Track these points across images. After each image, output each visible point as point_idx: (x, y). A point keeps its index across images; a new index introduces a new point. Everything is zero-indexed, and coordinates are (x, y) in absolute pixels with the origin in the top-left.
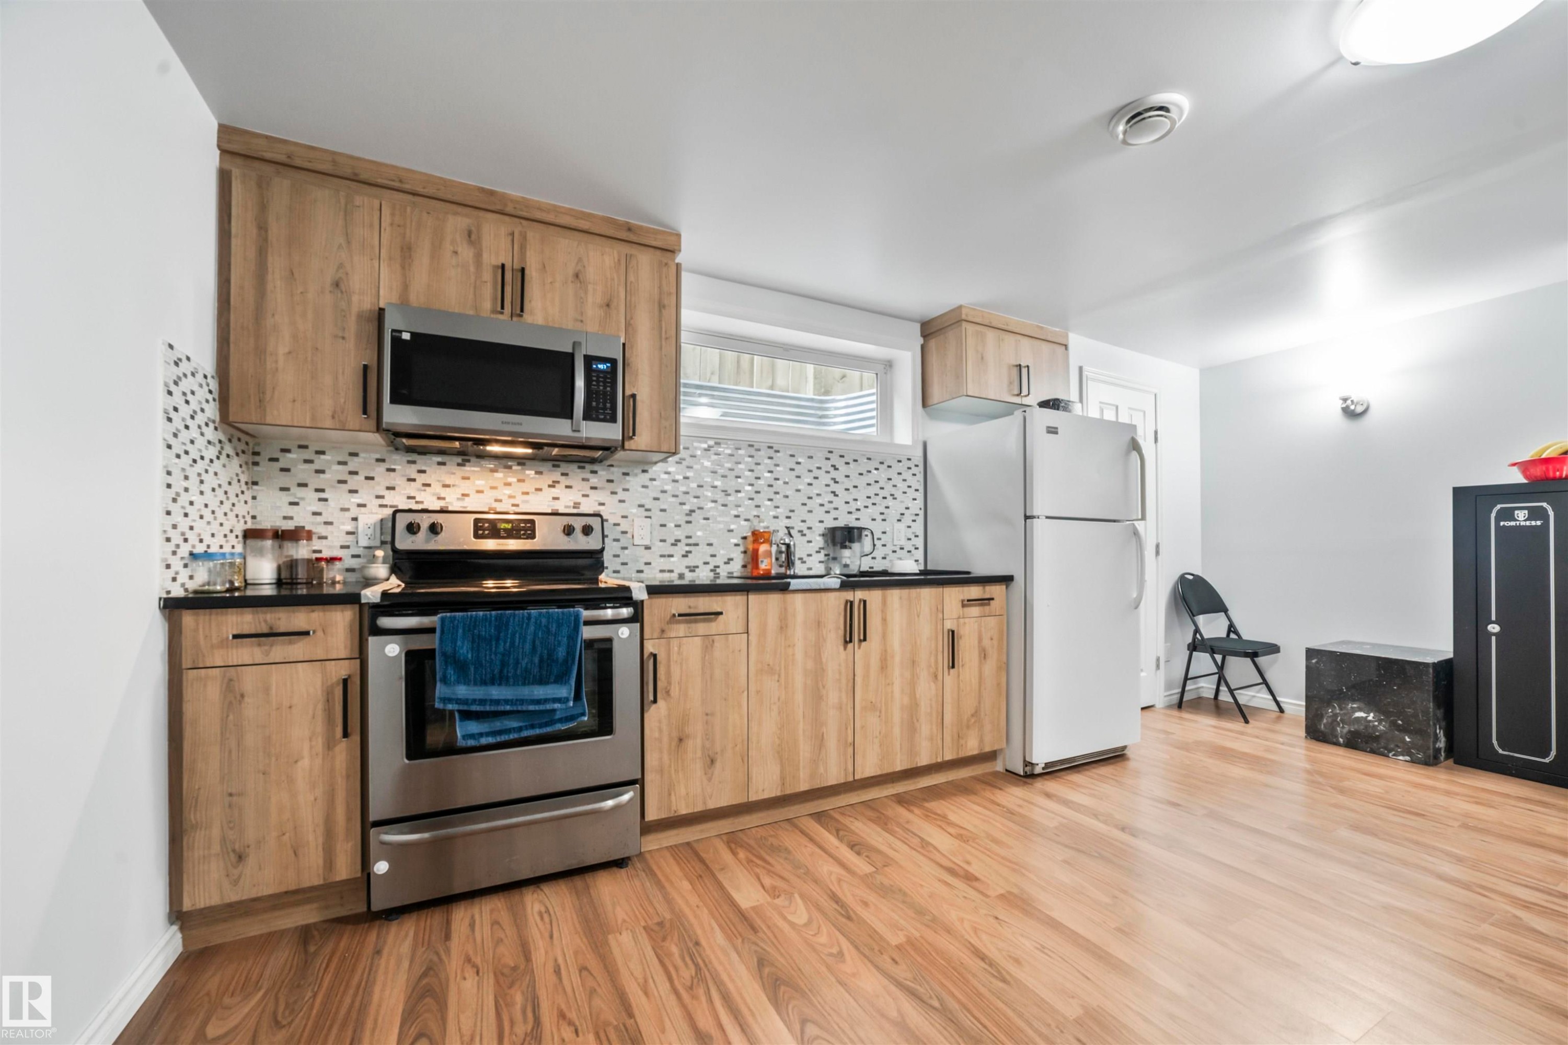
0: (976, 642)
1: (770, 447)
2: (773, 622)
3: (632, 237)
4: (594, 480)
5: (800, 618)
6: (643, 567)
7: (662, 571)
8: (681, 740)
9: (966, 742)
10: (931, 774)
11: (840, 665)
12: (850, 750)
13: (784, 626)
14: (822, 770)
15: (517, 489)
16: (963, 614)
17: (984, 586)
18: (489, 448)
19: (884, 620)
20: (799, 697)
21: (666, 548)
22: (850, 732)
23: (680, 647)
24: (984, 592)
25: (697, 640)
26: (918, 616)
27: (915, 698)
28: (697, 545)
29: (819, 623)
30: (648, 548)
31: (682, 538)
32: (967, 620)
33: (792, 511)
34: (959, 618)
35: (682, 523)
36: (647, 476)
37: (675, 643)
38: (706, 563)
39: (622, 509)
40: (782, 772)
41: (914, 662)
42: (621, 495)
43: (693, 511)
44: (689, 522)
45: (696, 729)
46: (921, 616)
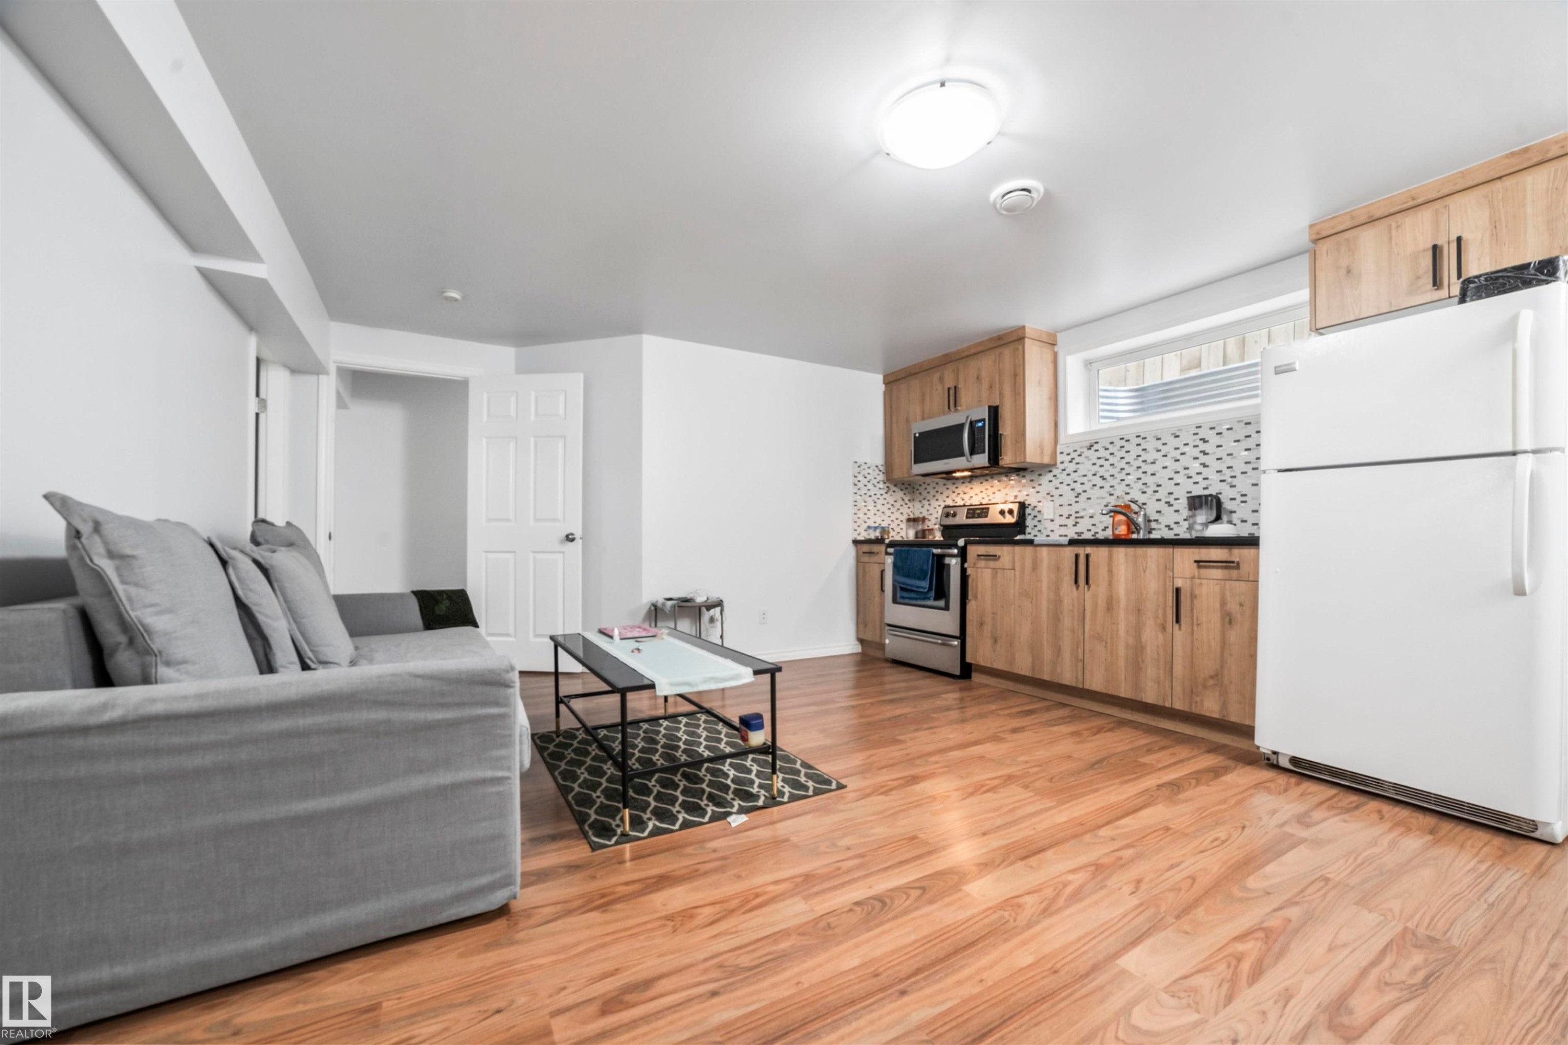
0: (1218, 605)
1: (1138, 436)
2: (1028, 563)
3: (1002, 342)
4: (1024, 481)
5: (1045, 563)
6: (1049, 533)
7: (1061, 536)
8: (981, 624)
9: (1202, 701)
10: (1175, 720)
11: (1073, 600)
12: (1080, 664)
13: (1035, 567)
14: (1059, 671)
15: (991, 491)
16: (1199, 574)
17: (1231, 549)
18: (954, 475)
19: (1110, 571)
20: (1044, 616)
21: (1063, 521)
22: (1080, 651)
23: (982, 573)
24: (1231, 554)
25: (989, 571)
26: (1145, 572)
27: (1141, 642)
28: (1082, 517)
29: (1058, 568)
30: (1052, 521)
31: (1073, 513)
32: (1204, 581)
33: (1159, 486)
34: (1193, 578)
35: (1073, 502)
36: (1051, 474)
37: (980, 570)
38: (1089, 530)
39: (1039, 497)
40: (1033, 663)
41: (1139, 610)
42: (1038, 488)
43: (1080, 494)
44: (1077, 502)
45: (988, 620)
46: (1147, 572)
